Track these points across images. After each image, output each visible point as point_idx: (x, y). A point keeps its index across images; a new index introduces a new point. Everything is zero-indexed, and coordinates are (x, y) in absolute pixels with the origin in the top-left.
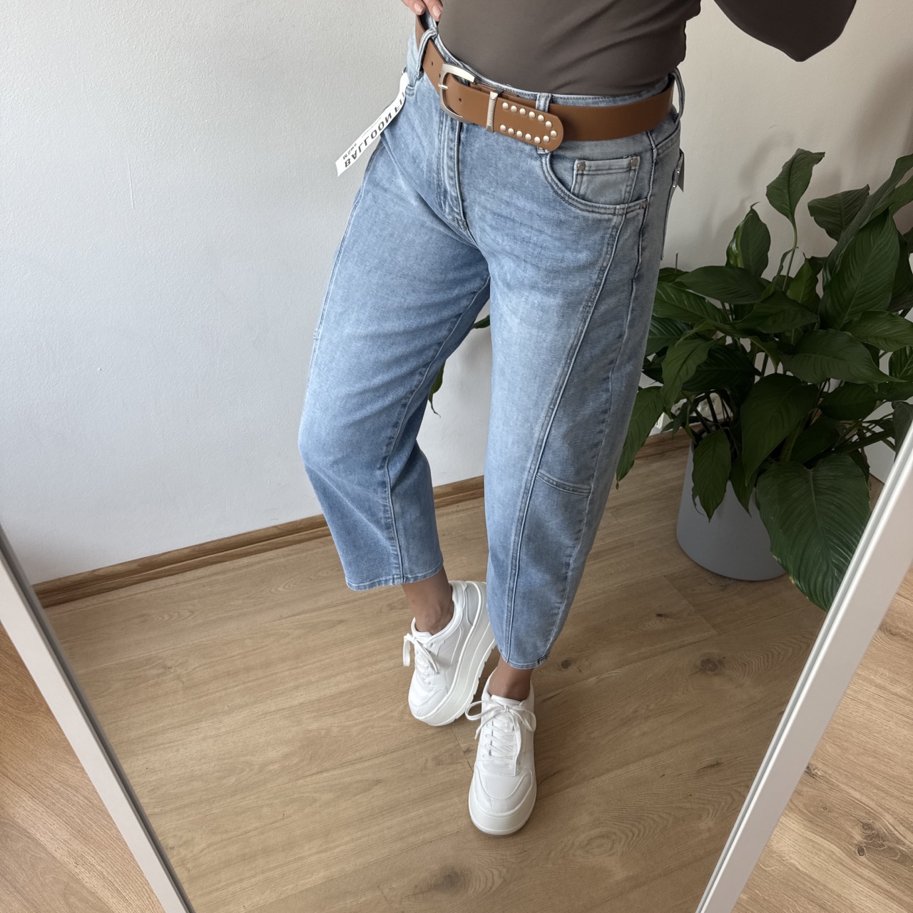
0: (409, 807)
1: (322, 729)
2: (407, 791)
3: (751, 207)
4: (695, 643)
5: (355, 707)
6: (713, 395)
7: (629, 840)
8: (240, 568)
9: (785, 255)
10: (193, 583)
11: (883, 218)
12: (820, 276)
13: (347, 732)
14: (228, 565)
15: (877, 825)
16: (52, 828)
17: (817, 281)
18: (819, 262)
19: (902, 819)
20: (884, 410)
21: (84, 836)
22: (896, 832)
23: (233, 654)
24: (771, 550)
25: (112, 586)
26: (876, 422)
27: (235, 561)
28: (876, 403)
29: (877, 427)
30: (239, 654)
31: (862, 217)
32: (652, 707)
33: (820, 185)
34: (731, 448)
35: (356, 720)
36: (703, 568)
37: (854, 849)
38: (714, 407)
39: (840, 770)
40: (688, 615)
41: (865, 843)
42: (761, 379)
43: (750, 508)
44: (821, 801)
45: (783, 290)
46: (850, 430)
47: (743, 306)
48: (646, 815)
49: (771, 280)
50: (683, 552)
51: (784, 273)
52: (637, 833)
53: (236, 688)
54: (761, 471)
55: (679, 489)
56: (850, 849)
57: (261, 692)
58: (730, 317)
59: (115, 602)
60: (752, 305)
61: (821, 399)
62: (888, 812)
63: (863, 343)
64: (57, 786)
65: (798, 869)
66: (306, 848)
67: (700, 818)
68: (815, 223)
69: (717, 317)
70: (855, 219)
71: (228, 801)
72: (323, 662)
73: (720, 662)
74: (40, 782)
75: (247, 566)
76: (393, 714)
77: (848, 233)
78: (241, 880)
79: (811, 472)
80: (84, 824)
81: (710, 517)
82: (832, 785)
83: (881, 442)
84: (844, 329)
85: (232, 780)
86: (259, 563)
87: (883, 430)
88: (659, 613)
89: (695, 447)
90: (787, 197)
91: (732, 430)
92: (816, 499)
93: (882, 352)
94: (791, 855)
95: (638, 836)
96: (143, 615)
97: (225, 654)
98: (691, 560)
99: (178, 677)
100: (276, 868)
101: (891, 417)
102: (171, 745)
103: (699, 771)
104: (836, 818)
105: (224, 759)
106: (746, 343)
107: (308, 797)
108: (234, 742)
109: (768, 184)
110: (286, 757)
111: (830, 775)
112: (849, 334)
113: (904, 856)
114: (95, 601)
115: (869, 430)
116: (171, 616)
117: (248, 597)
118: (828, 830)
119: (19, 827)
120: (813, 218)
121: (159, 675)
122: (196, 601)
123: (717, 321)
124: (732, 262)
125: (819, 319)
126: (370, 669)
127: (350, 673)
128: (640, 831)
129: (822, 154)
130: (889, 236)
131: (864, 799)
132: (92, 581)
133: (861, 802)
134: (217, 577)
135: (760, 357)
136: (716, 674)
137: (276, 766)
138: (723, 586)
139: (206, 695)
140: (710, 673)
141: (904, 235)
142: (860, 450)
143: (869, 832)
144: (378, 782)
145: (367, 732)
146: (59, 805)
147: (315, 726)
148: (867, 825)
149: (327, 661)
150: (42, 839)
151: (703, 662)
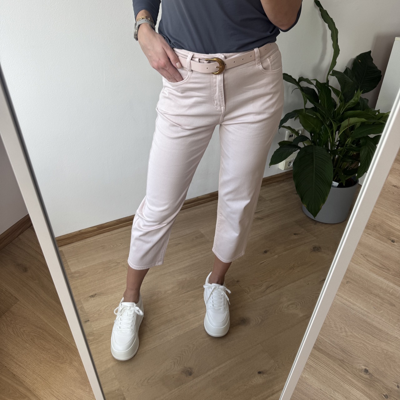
1: (183, 278)
4: (309, 242)
5: (193, 271)
7: (301, 304)
10: (119, 234)
25: (87, 236)
32: (299, 263)
40: (305, 233)
52: (303, 302)
66: (189, 316)
72: (177, 257)
73: (319, 247)
78: (169, 328)
88: (294, 234)
95: (304, 302)
96: (102, 246)
100: (180, 323)
103: (320, 282)
107: (185, 300)
110: (173, 288)
114: (81, 243)
116: (113, 246)
121: (116, 266)
126: (195, 258)
127: (188, 260)
128: (304, 301)
132: (80, 234)
136: (319, 252)
137: (170, 292)
140: (317, 251)
147: (180, 278)
151: (313, 248)
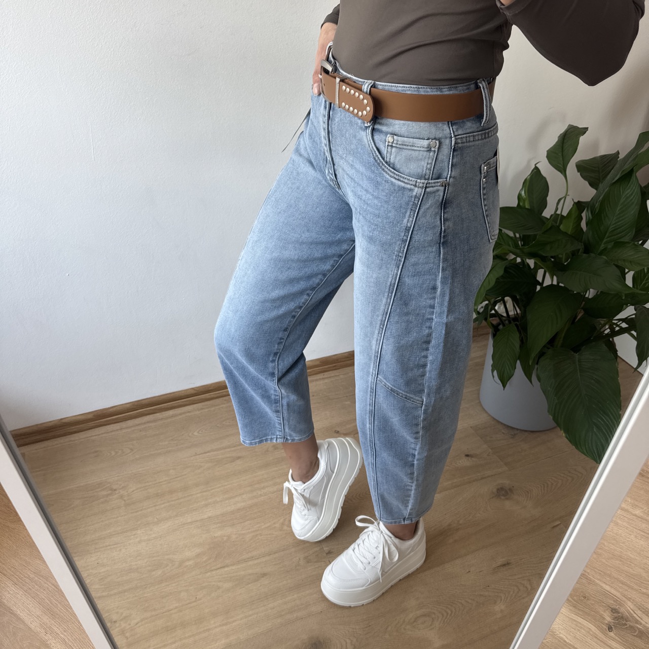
0: (286, 593)
1: (224, 536)
2: (285, 582)
3: (536, 164)
4: (492, 476)
5: (248, 520)
6: (507, 298)
7: (444, 618)
8: (167, 418)
9: (559, 200)
10: (133, 429)
11: (628, 175)
12: (584, 215)
13: (243, 538)
14: (158, 415)
15: (622, 610)
16: (28, 606)
17: (582, 219)
18: (584, 205)
19: (640, 606)
20: (629, 311)
21: (52, 613)
22: (635, 615)
23: (161, 481)
24: (548, 412)
25: (74, 430)
26: (623, 320)
27: (163, 413)
28: (623, 307)
29: (624, 323)
30: (165, 481)
31: (615, 175)
32: (461, 522)
33: (584, 150)
34: (520, 337)
35: (249, 529)
36: (498, 422)
37: (605, 627)
38: (507, 306)
39: (596, 570)
40: (488, 455)
41: (613, 623)
42: (541, 288)
43: (532, 379)
44: (582, 592)
45: (558, 224)
46: (605, 325)
47: (529, 236)
48: (457, 600)
49: (549, 217)
50: (484, 410)
51: (559, 212)
52: (449, 612)
53: (163, 506)
54: (542, 354)
55: (482, 365)
56: (602, 627)
57: (181, 509)
58: (519, 242)
59: (76, 441)
60: (535, 236)
61: (584, 303)
62: (630, 601)
63: (614, 264)
64: (32, 576)
65: (565, 641)
66: (212, 622)
67: (495, 603)
68: (580, 177)
69: (510, 243)
70: (610, 175)
71: (156, 587)
72: (226, 487)
73: (510, 490)
74: (20, 573)
75: (173, 416)
76: (276, 525)
77: (605, 186)
79: (577, 355)
80: (52, 604)
81: (504, 386)
82: (590, 580)
83: (626, 334)
84: (601, 254)
85: (159, 572)
86: (181, 414)
87: (627, 326)
88: (467, 454)
89: (494, 336)
90: (561, 159)
91: (519, 323)
92: (580, 375)
93: (627, 270)
94: (560, 631)
95: (451, 614)
96: (96, 452)
97: (155, 480)
98: (490, 415)
99: (121, 497)
100: (190, 637)
101: (634, 316)
102: (115, 546)
103: (494, 569)
104: (592, 604)
105: (154, 557)
106: (531, 263)
107: (214, 585)
108: (161, 545)
109: (548, 149)
110: (198, 555)
111: (588, 573)
112: (605, 257)
113: (641, 632)
114: (62, 441)
115: (618, 326)
116: (117, 453)
117: (172, 440)
118: (586, 613)
119: (5, 606)
120: (579, 173)
121: (107, 495)
122: (135, 442)
123: (510, 246)
124: (521, 204)
125: (583, 246)
126: (259, 493)
127: (245, 495)
128: (452, 612)
129: (587, 129)
130: (634, 188)
131: (613, 591)
132: (60, 427)
133: (610, 593)
134: (150, 425)
135: (541, 272)
136: (507, 499)
137: (191, 563)
138: (512, 435)
139: (141, 510)
140: (503, 497)
141: (644, 187)
142: (611, 339)
143: (616, 615)
144: (264, 575)
145: (257, 538)
146: (34, 590)
147: (219, 533)
148: (615, 609)
149: (228, 486)
150: (21, 614)
151: (498, 490)
